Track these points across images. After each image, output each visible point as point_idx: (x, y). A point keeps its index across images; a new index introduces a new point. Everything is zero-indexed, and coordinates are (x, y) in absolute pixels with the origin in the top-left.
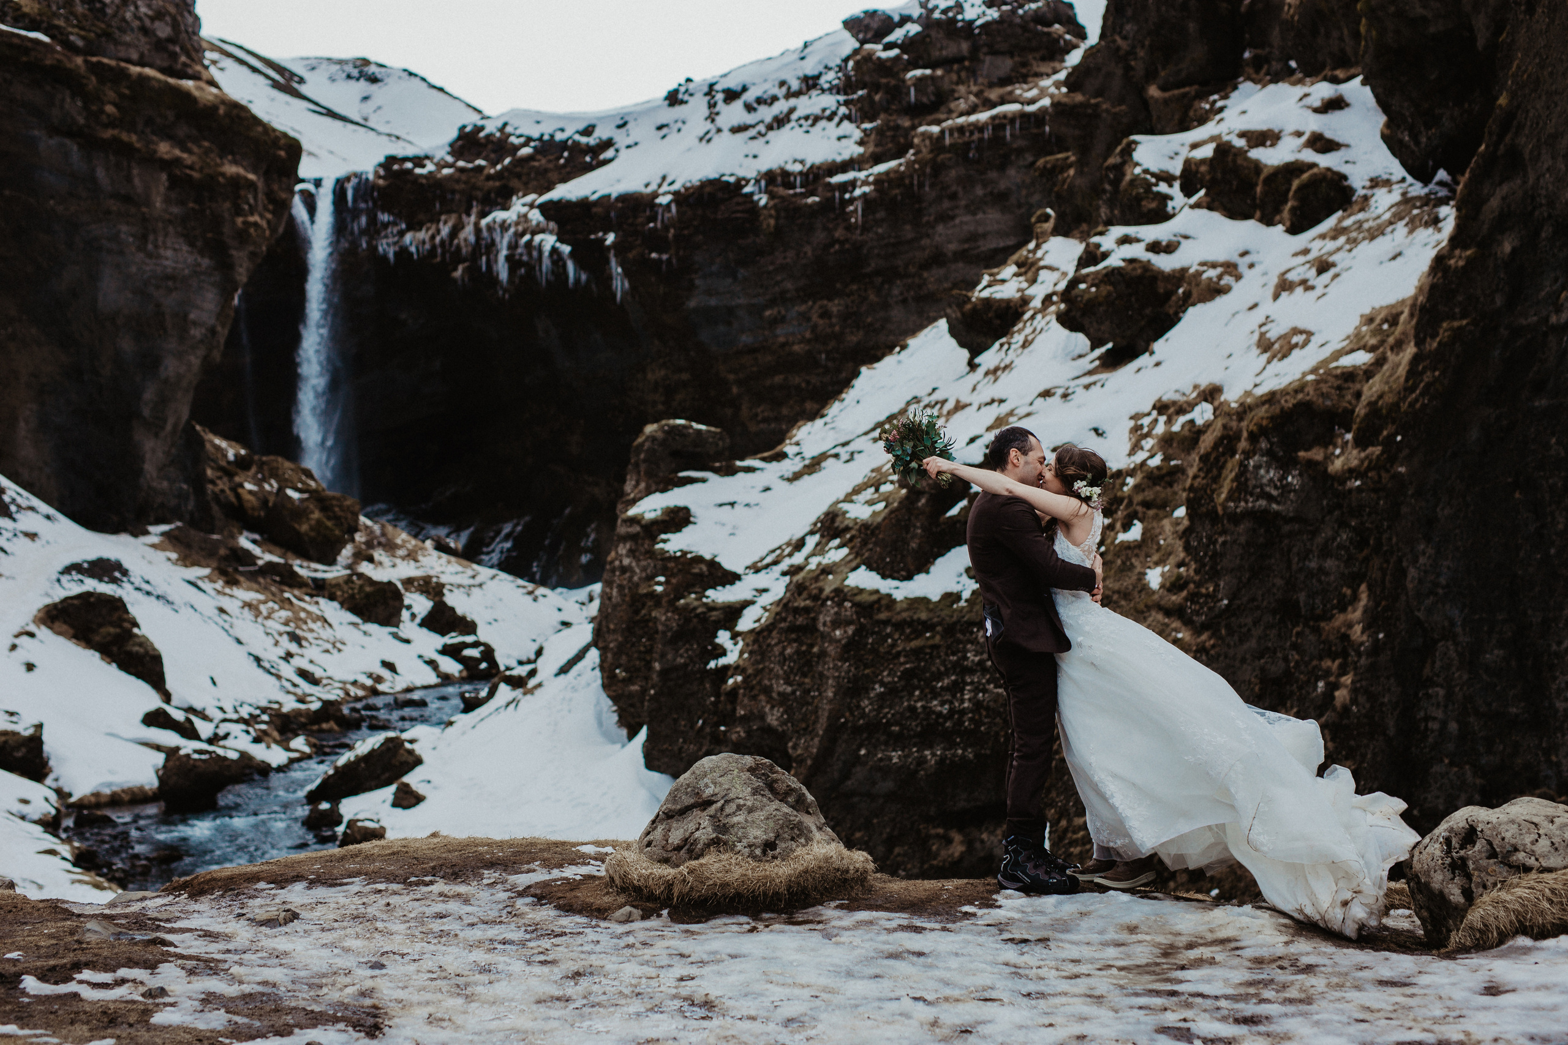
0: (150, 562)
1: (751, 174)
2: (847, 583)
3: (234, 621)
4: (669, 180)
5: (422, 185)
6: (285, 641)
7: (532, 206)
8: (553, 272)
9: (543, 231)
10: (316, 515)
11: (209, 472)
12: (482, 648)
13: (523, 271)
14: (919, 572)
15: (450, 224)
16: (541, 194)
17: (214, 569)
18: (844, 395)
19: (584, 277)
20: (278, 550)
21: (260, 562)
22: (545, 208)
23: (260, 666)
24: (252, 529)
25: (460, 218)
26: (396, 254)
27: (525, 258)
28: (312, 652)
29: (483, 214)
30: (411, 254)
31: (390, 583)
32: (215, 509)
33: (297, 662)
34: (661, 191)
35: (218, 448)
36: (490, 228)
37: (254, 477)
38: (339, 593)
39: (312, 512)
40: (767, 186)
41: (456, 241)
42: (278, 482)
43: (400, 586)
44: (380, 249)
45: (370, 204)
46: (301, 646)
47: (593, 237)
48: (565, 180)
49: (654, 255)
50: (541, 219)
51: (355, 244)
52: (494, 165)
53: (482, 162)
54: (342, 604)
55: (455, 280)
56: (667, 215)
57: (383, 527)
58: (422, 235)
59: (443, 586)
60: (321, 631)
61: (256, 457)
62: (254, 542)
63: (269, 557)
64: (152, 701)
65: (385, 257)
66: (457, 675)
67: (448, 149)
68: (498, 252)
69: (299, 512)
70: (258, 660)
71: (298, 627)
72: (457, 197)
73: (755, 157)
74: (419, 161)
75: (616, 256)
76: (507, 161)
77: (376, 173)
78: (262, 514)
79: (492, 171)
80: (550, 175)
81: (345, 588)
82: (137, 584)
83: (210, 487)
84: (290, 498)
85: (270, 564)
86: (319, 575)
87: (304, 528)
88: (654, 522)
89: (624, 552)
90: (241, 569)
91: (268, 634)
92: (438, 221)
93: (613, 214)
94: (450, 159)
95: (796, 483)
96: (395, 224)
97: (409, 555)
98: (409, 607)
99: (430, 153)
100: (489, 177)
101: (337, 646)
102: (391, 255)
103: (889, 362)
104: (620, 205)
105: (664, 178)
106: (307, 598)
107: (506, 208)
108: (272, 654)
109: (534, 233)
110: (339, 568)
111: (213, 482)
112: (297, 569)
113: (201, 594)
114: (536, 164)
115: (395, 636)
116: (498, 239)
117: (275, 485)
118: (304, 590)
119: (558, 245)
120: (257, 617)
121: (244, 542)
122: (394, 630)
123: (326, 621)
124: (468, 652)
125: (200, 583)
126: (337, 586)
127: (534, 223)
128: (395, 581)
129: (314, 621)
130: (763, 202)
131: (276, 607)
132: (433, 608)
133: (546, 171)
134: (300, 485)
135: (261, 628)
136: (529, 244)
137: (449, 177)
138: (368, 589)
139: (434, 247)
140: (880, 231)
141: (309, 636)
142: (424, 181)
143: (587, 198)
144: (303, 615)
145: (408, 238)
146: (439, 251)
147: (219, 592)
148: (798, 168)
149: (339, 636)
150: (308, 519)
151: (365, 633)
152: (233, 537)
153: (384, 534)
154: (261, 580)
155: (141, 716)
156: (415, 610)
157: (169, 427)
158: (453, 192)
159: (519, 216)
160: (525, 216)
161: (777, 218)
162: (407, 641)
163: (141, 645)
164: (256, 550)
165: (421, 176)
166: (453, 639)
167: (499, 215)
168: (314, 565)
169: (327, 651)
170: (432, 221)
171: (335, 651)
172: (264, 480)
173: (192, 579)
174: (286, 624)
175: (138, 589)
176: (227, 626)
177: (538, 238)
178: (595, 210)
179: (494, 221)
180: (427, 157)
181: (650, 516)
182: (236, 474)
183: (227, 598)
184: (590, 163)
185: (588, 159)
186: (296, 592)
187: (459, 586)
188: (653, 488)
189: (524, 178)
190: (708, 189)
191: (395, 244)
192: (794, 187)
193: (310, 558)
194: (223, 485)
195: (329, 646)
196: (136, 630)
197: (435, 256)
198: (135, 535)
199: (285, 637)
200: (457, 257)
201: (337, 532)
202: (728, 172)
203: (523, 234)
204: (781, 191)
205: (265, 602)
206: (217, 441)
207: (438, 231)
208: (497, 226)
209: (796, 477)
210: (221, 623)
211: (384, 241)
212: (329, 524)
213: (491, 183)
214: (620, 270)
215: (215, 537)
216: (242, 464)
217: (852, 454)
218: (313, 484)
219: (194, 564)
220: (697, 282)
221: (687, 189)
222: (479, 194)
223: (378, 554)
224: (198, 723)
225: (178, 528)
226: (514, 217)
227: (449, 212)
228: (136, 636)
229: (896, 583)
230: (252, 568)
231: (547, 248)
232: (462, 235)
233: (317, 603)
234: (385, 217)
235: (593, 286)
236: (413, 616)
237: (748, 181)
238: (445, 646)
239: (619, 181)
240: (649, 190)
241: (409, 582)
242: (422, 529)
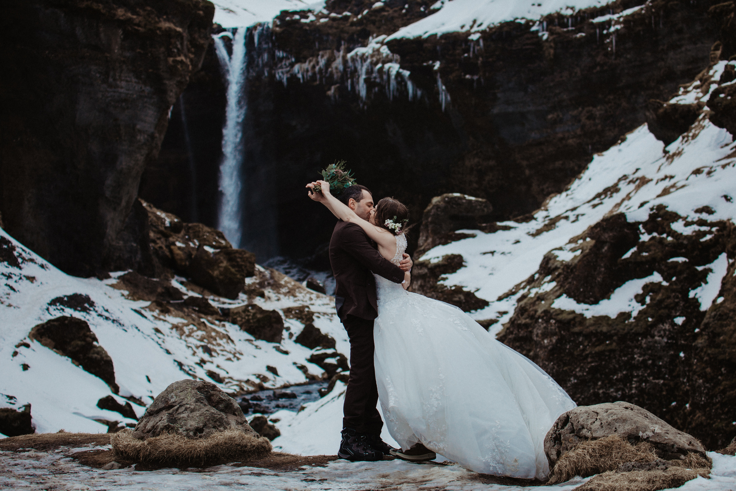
0: (110, 297)
1: (536, 17)
2: (553, 306)
3: (166, 338)
4: (478, 23)
5: (306, 30)
6: (200, 350)
7: (382, 43)
8: (398, 89)
9: (390, 61)
10: (225, 264)
11: (152, 235)
12: (338, 358)
13: (376, 89)
14: (603, 298)
15: (325, 57)
16: (389, 35)
17: (153, 302)
18: (582, 175)
19: (419, 93)
20: (198, 289)
21: (185, 297)
22: (391, 45)
23: (181, 369)
24: (180, 275)
25: (333, 53)
26: (288, 79)
27: (378, 80)
28: (219, 360)
29: (349, 50)
30: (299, 79)
31: (274, 311)
32: (156, 260)
33: (208, 367)
34: (473, 30)
35: (159, 218)
36: (353, 59)
37: (183, 237)
38: (239, 319)
39: (222, 262)
40: (547, 26)
41: (330, 70)
42: (199, 241)
43: (281, 313)
44: (277, 76)
45: (270, 45)
46: (211, 355)
47: (425, 64)
48: (405, 25)
49: (468, 76)
50: (389, 52)
51: (260, 74)
52: (356, 15)
53: (349, 14)
54: (241, 326)
55: (329, 97)
56: (477, 48)
57: (272, 272)
58: (306, 66)
59: (313, 313)
60: (226, 345)
61: (184, 224)
62: (182, 283)
63: (191, 294)
64: (105, 391)
65: (280, 82)
66: (320, 376)
67: (324, 5)
68: (359, 76)
69: (212, 262)
70: (180, 365)
71: (209, 342)
72: (331, 38)
73: (539, 5)
74: (304, 14)
75: (441, 77)
76: (365, 12)
77: (274, 23)
78: (187, 263)
79: (355, 19)
80: (395, 21)
81: (243, 315)
82: (99, 312)
83: (152, 245)
84: (206, 252)
85: (192, 298)
86: (226, 306)
87: (216, 273)
88: (437, 266)
89: (417, 287)
90: (172, 302)
91: (189, 347)
92: (318, 55)
93: (438, 48)
94: (325, 12)
95: (538, 237)
96: (287, 58)
97: (289, 292)
98: (288, 329)
99: (311, 8)
100: (353, 24)
101: (236, 355)
102: (285, 80)
103: (613, 150)
104: (443, 41)
105: (475, 22)
106: (217, 322)
107: (365, 45)
108: (190, 361)
109: (384, 63)
110: (240, 301)
111: (154, 241)
112: (211, 302)
113: (144, 319)
114: (386, 13)
115: (278, 349)
116: (359, 67)
117: (197, 243)
118: (215, 316)
119: (401, 70)
120: (181, 335)
121: (175, 283)
122: (277, 345)
123: (229, 338)
124: (329, 361)
125: (143, 312)
126: (238, 313)
127: (384, 55)
128: (277, 310)
129: (221, 339)
130: (545, 37)
131: (195, 328)
132: (305, 329)
133: (393, 18)
134: (214, 243)
135: (184, 343)
136: (381, 70)
137: (325, 24)
138: (259, 316)
139: (314, 74)
140: (628, 56)
141: (217, 348)
142: (307, 28)
143: (420, 37)
144: (213, 334)
145: (296, 68)
146: (318, 76)
147: (156, 318)
148: (569, 12)
149: (238, 349)
150: (219, 267)
151: (257, 347)
152: (168, 280)
153: (272, 277)
154: (186, 310)
155: (96, 402)
156: (292, 330)
157: (123, 203)
158: (328, 35)
159: (374, 51)
160: (378, 50)
161: (555, 49)
162: (286, 353)
163: (98, 353)
164: (183, 289)
165: (306, 24)
166: (318, 351)
167: (360, 50)
168: (223, 299)
169: (229, 359)
170: (313, 56)
171: (235, 360)
172: (190, 240)
173: (138, 309)
174: (201, 340)
175: (100, 315)
176: (160, 341)
177: (387, 66)
178: (426, 45)
179: (356, 55)
180: (310, 11)
181: (434, 261)
182: (171, 236)
183: (161, 322)
184: (424, 12)
185: (422, 9)
186: (210, 318)
187: (325, 314)
188: (438, 241)
189: (377, 24)
190: (505, 29)
191: (287, 72)
192: (567, 26)
193: (220, 295)
194: (161, 243)
195: (231, 356)
196: (95, 343)
197: (316, 80)
198: (101, 279)
199: (201, 349)
200: (330, 81)
201: (238, 276)
202: (520, 16)
203: (376, 63)
204: (558, 29)
205: (187, 325)
206: (159, 213)
207: (318, 63)
208: (358, 58)
209: (538, 233)
210: (156, 339)
211: (280, 71)
212: (233, 270)
213: (354, 28)
214: (444, 88)
215: (155, 280)
216: (175, 228)
217: (578, 216)
218: (223, 242)
219: (139, 299)
220: (499, 95)
221: (491, 29)
222: (346, 36)
223: (267, 292)
224: (135, 407)
225: (129, 273)
226: (370, 52)
227: (325, 49)
228: (95, 347)
229: (586, 306)
230: (179, 301)
231: (393, 72)
232: (334, 65)
233: (224, 326)
234: (280, 54)
235: (426, 99)
236: (291, 335)
237: (534, 23)
238: (312, 356)
239: (443, 24)
240: (464, 30)
241: (288, 311)
242: (308, 274)
